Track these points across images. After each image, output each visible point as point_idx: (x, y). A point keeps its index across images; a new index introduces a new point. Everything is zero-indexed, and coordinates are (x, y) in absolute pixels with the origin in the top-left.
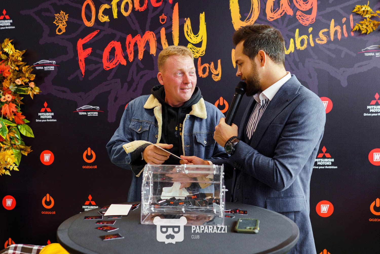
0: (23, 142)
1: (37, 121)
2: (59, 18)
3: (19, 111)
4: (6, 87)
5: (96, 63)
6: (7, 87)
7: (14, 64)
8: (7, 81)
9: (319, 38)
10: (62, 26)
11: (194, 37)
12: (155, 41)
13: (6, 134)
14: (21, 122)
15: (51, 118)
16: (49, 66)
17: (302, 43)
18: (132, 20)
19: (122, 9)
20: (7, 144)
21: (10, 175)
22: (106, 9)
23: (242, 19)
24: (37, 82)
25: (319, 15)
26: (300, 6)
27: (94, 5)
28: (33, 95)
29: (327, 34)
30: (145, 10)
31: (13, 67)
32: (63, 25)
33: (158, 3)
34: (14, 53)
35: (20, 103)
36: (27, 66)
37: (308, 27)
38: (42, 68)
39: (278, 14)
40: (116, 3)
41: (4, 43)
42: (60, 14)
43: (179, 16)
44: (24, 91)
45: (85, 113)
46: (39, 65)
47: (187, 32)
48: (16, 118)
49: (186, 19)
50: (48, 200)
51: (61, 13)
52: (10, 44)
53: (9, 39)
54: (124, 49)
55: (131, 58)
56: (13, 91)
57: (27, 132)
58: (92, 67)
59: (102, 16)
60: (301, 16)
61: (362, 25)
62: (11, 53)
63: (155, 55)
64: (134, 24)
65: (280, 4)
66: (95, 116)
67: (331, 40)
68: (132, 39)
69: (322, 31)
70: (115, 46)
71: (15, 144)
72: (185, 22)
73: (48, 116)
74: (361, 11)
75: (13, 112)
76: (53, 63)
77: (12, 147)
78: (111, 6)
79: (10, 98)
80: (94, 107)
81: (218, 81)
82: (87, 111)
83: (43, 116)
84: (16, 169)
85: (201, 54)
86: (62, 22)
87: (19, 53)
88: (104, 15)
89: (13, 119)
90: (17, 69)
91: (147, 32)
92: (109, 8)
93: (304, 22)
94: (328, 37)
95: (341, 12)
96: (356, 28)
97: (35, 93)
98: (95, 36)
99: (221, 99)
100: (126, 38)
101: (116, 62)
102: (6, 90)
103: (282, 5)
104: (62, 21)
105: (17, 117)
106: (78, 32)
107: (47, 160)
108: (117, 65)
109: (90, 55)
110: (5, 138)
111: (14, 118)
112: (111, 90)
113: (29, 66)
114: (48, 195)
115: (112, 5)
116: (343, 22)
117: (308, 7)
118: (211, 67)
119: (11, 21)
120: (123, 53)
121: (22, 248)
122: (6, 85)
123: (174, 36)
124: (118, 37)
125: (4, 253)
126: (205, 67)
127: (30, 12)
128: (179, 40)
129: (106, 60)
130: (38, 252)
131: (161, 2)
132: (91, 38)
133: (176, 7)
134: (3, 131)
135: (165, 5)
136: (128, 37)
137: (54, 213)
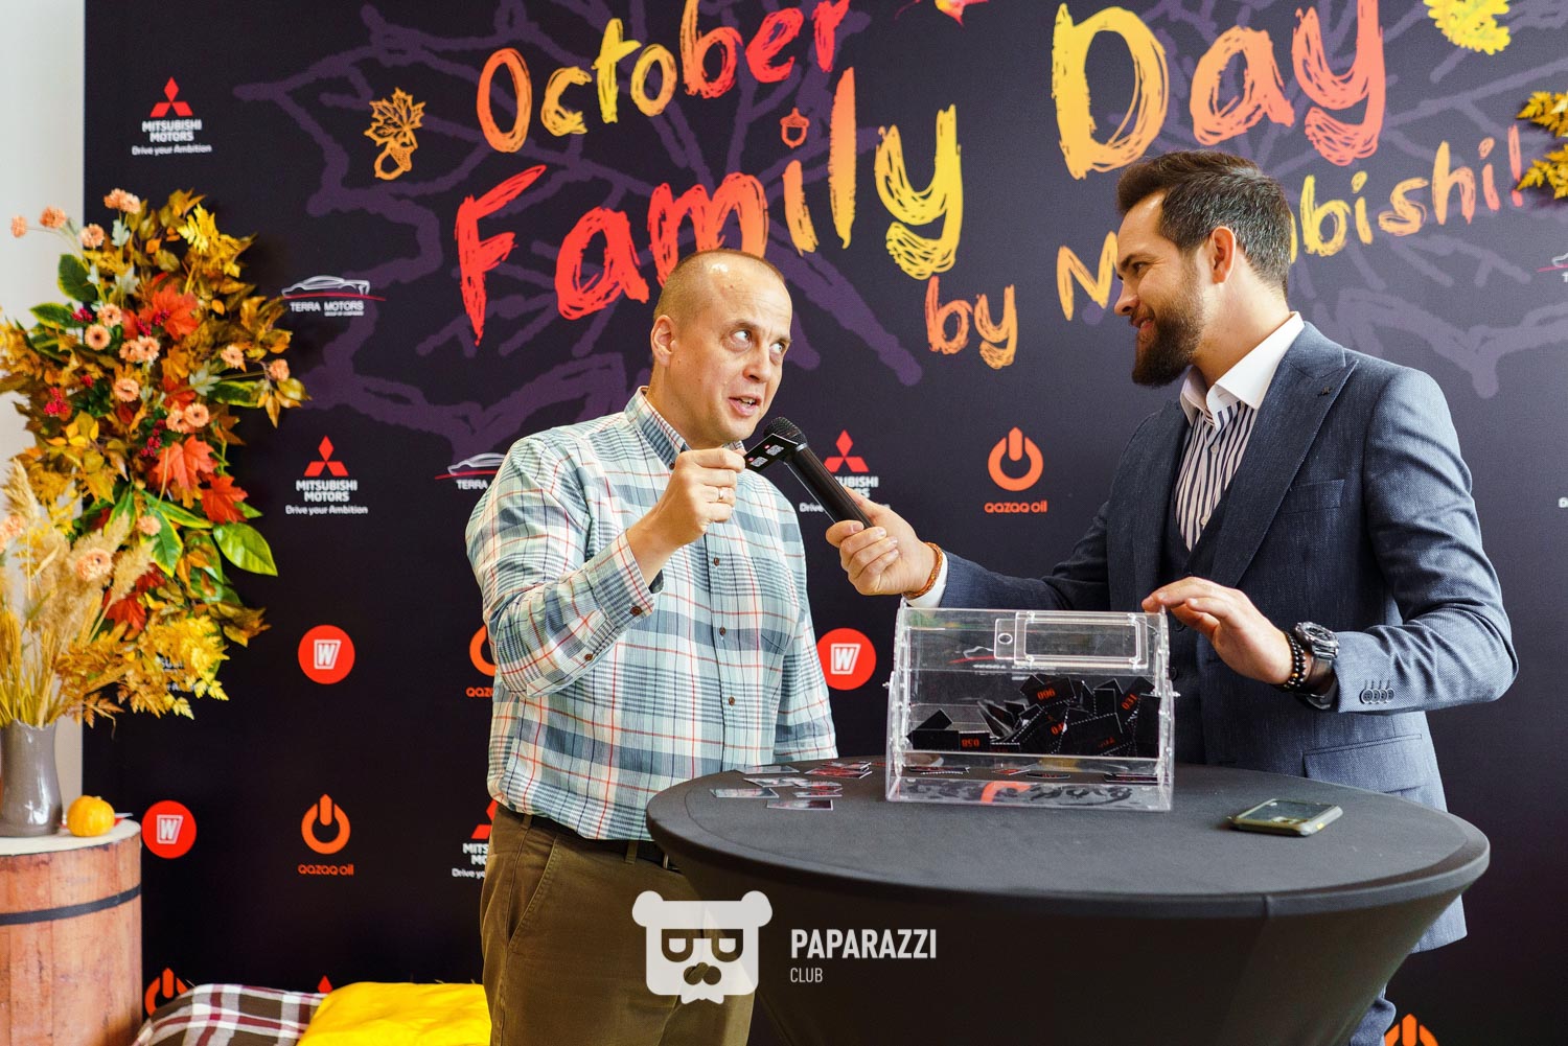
0: (230, 591)
1: (290, 510)
2: (389, 115)
3: (222, 472)
4: (173, 378)
5: (532, 290)
6: (178, 375)
7: (205, 288)
8: (184, 356)
9: (1391, 213)
10: (398, 147)
11: (913, 198)
12: (762, 212)
13: (175, 557)
14: (229, 516)
15: (347, 499)
16: (344, 299)
17: (1327, 228)
18: (675, 132)
19: (637, 88)
20: (173, 598)
21: (192, 717)
22: (572, 87)
23: (1101, 136)
24: (300, 359)
25: (1394, 128)
26: (1320, 92)
27: (527, 72)
28: (278, 411)
29: (1424, 198)
30: (723, 95)
31: (204, 301)
32: (404, 145)
33: (776, 68)
34: (212, 249)
35: (225, 437)
36: (256, 300)
37: (1349, 172)
38: (316, 307)
39: (1236, 119)
40: (614, 66)
41: (171, 209)
42: (391, 101)
43: (857, 120)
44: (246, 396)
45: (482, 485)
46: (307, 295)
47: (887, 178)
48: (211, 499)
49: (882, 130)
50: (326, 820)
51: (394, 97)
52: (200, 212)
53: (190, 193)
54: (641, 238)
56: (203, 391)
57: (250, 554)
58: (513, 306)
59: (557, 112)
60: (1324, 127)
61: (1555, 165)
62: (200, 245)
64: (683, 147)
65: (1244, 81)
67: (1437, 222)
68: (674, 201)
69: (1403, 188)
70: (606, 229)
71: (199, 601)
72: (881, 142)
73: (333, 494)
74: (1552, 115)
75: (200, 473)
76: (360, 288)
77: (189, 612)
78: (594, 74)
79: (203, 415)
81: (1003, 367)
82: (487, 474)
83: (317, 494)
84: (217, 692)
85: (938, 262)
86: (399, 133)
87: (231, 246)
88: (566, 110)
89: (195, 500)
90: (219, 307)
91: (730, 176)
92: (586, 83)
93: (1335, 150)
94: (1424, 208)
95: (1477, 116)
96: (1534, 176)
97: (287, 404)
98: (530, 186)
99: (1016, 435)
100: (649, 200)
101: (611, 287)
102: (175, 387)
103: (1253, 86)
104: (400, 126)
105: (215, 493)
106: (461, 173)
107: (324, 664)
108: (611, 299)
109: (506, 261)
110: (171, 574)
111: (199, 496)
112: (586, 396)
113: (263, 298)
114: (326, 801)
115: (596, 70)
116: (1484, 155)
117: (1348, 96)
118: (977, 315)
119: (198, 125)
120: (635, 255)
121: (243, 999)
122: (174, 367)
123: (838, 193)
124: (617, 194)
125: (173, 1016)
126: (952, 314)
127: (274, 91)
128: (856, 208)
129: (570, 281)
130: (305, 1015)
131: (788, 64)
132: (513, 195)
133: (847, 84)
134: (162, 547)
135: (803, 75)
136: (658, 192)
137: (350, 870)
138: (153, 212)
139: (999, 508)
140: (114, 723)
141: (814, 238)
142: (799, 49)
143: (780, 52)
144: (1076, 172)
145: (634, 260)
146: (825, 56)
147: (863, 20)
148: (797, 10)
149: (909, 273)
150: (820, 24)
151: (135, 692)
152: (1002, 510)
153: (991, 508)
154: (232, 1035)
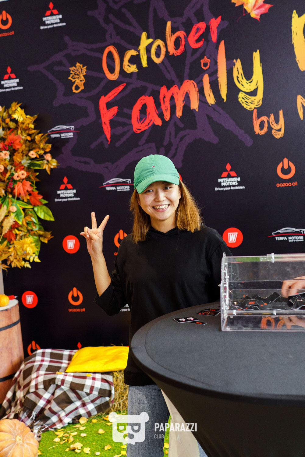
0: (41, 227)
1: (56, 200)
2: (76, 72)
3: (34, 190)
5: (124, 125)
6: (18, 161)
7: (24, 133)
8: (19, 154)
10: (79, 82)
11: (247, 83)
12: (196, 92)
13: (21, 218)
14: (38, 203)
15: (73, 196)
16: (67, 132)
18: (166, 68)
19: (153, 55)
20: (24, 230)
21: (31, 268)
22: (132, 56)
24: (54, 153)
27: (117, 53)
28: (50, 169)
30: (181, 54)
31: (24, 137)
32: (81, 81)
33: (198, 43)
34: (24, 120)
35: (35, 179)
36: (40, 135)
38: (58, 135)
40: (145, 48)
41: (12, 108)
42: (76, 67)
43: (226, 57)
44: (39, 166)
45: (114, 188)
46: (55, 132)
47: (237, 77)
48: (32, 199)
49: (235, 61)
50: (75, 295)
51: (77, 65)
52: (19, 109)
53: (17, 103)
54: (158, 105)
55: (167, 116)
56: (26, 165)
57: (46, 215)
58: (119, 130)
59: (128, 65)
62: (20, 120)
63: (197, 110)
64: (169, 73)
66: (126, 191)
68: (168, 91)
70: (147, 102)
71: (32, 230)
72: (234, 64)
73: (69, 194)
75: (27, 191)
76: (71, 129)
77: (29, 234)
78: (139, 51)
79: (24, 174)
80: (124, 180)
81: (280, 138)
82: (116, 185)
83: (64, 195)
84: (37, 260)
85: (256, 104)
86: (79, 77)
87: (30, 119)
88: (131, 64)
89: (28, 199)
90: (29, 138)
91: (186, 81)
92: (137, 55)
97: (52, 167)
98: (122, 90)
99: (286, 160)
100: (160, 91)
101: (149, 121)
102: (18, 165)
104: (79, 75)
105: (33, 197)
106: (99, 88)
107: (71, 247)
108: (150, 125)
109: (116, 116)
110: (20, 223)
111: (28, 198)
113: (42, 134)
114: (75, 289)
115: (139, 50)
118: (271, 121)
119: (18, 80)
120: (156, 110)
121: (51, 354)
122: (17, 158)
123: (221, 83)
124: (149, 91)
125: (30, 361)
126: (262, 121)
127: (40, 68)
128: (227, 88)
129: (136, 120)
130: (70, 358)
131: (202, 41)
132: (116, 94)
133: (222, 47)
134: (17, 215)
135: (207, 45)
136: (162, 89)
137: (84, 310)
138: (7, 110)
139: (281, 185)
140: (7, 271)
141: (214, 99)
142: (205, 36)
143: (199, 38)
144: (302, 69)
145: (156, 112)
146: (214, 37)
147: (226, 23)
148: (203, 22)
149: (247, 108)
150: (212, 26)
151: (12, 261)
152: (282, 186)
153: (278, 185)
154: (47, 367)
